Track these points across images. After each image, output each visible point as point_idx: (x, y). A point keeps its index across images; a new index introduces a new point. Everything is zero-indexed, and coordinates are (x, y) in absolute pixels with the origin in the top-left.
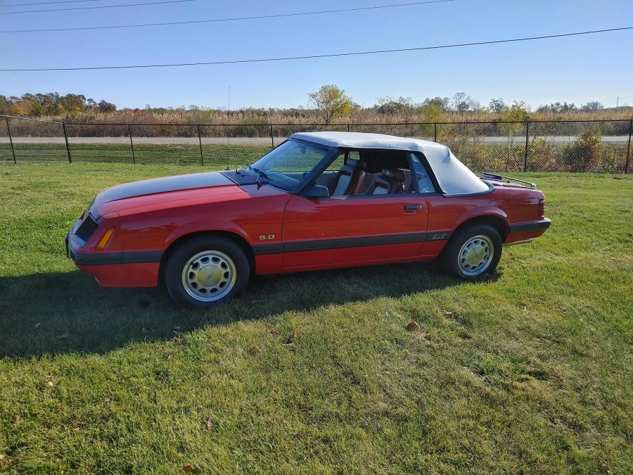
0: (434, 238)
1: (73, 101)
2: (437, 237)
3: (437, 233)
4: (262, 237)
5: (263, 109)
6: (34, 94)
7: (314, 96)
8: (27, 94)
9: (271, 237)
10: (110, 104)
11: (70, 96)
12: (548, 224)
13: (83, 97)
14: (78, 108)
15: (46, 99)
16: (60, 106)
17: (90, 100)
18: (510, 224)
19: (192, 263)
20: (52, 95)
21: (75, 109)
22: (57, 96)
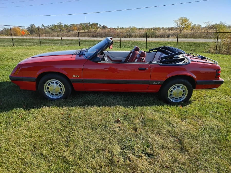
0: (154, 83)
1: (95, 25)
2: (156, 83)
3: (155, 81)
4: (74, 76)
5: (160, 27)
6: (83, 23)
7: (176, 21)
8: (81, 23)
9: (78, 76)
10: (106, 26)
11: (94, 23)
12: (222, 82)
13: (98, 24)
14: (96, 28)
15: (86, 24)
16: (90, 27)
17: (100, 25)
18: (197, 81)
19: (48, 83)
20: (88, 23)
21: (95, 28)
22: (90, 24)
